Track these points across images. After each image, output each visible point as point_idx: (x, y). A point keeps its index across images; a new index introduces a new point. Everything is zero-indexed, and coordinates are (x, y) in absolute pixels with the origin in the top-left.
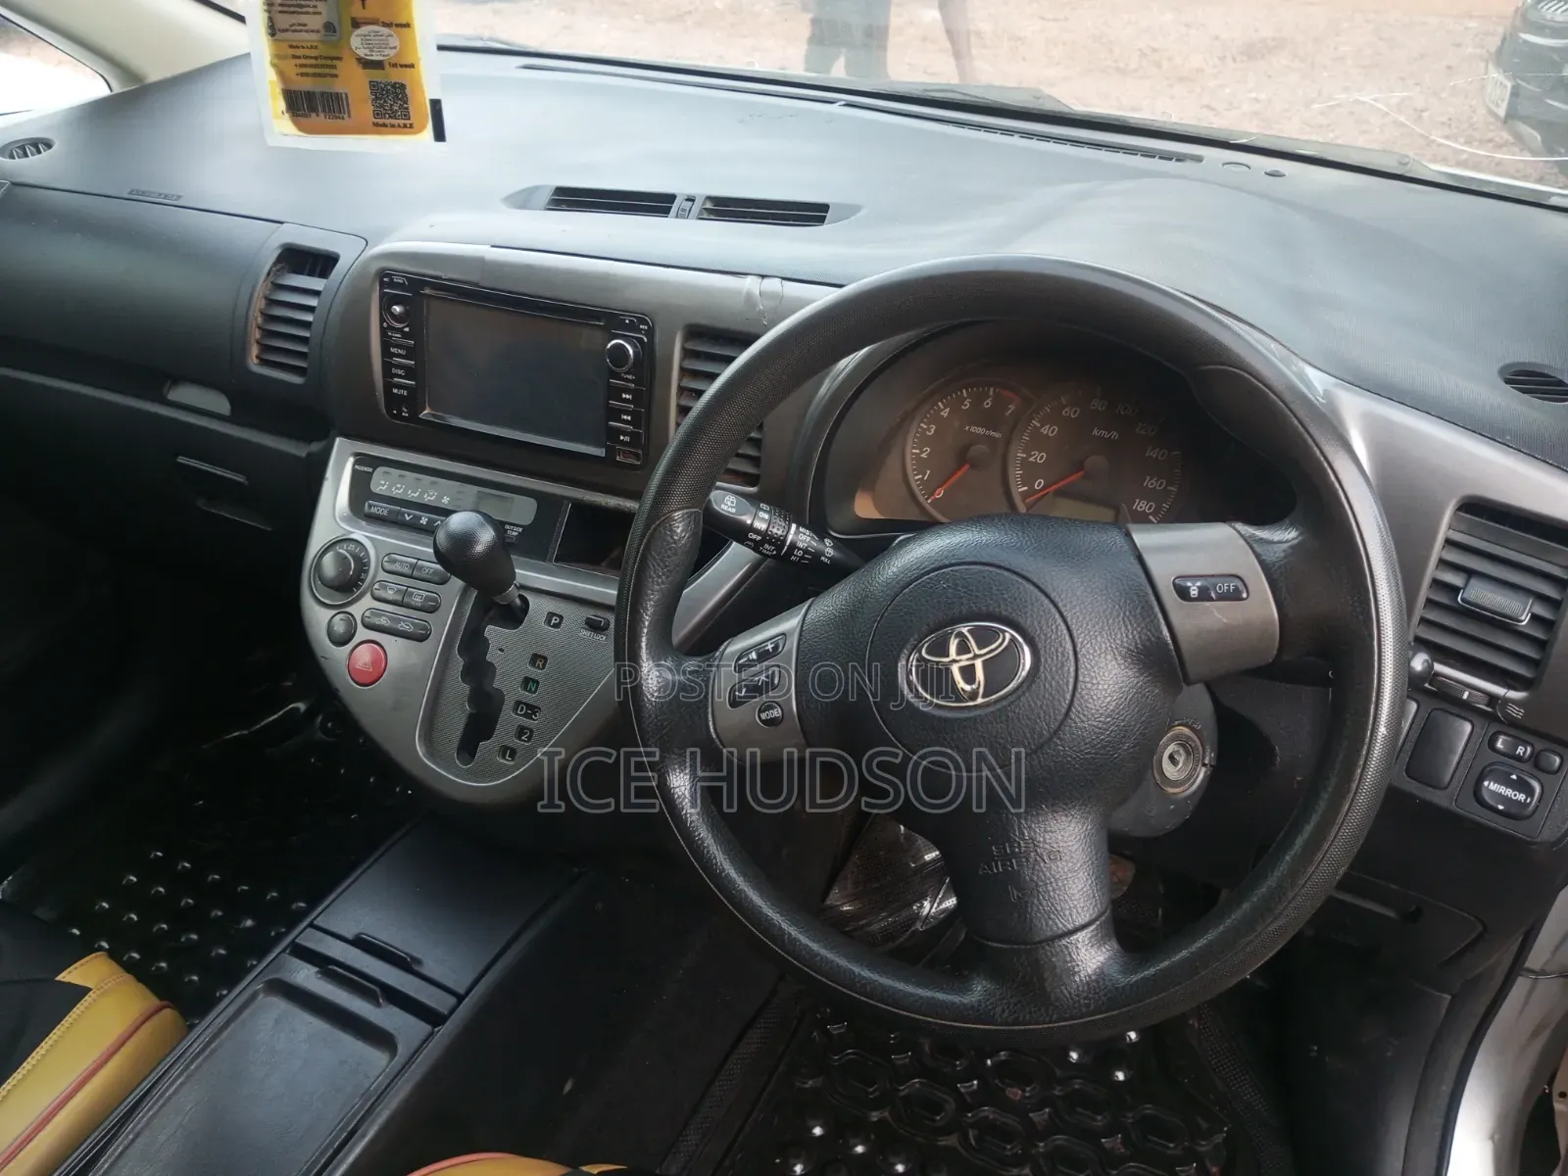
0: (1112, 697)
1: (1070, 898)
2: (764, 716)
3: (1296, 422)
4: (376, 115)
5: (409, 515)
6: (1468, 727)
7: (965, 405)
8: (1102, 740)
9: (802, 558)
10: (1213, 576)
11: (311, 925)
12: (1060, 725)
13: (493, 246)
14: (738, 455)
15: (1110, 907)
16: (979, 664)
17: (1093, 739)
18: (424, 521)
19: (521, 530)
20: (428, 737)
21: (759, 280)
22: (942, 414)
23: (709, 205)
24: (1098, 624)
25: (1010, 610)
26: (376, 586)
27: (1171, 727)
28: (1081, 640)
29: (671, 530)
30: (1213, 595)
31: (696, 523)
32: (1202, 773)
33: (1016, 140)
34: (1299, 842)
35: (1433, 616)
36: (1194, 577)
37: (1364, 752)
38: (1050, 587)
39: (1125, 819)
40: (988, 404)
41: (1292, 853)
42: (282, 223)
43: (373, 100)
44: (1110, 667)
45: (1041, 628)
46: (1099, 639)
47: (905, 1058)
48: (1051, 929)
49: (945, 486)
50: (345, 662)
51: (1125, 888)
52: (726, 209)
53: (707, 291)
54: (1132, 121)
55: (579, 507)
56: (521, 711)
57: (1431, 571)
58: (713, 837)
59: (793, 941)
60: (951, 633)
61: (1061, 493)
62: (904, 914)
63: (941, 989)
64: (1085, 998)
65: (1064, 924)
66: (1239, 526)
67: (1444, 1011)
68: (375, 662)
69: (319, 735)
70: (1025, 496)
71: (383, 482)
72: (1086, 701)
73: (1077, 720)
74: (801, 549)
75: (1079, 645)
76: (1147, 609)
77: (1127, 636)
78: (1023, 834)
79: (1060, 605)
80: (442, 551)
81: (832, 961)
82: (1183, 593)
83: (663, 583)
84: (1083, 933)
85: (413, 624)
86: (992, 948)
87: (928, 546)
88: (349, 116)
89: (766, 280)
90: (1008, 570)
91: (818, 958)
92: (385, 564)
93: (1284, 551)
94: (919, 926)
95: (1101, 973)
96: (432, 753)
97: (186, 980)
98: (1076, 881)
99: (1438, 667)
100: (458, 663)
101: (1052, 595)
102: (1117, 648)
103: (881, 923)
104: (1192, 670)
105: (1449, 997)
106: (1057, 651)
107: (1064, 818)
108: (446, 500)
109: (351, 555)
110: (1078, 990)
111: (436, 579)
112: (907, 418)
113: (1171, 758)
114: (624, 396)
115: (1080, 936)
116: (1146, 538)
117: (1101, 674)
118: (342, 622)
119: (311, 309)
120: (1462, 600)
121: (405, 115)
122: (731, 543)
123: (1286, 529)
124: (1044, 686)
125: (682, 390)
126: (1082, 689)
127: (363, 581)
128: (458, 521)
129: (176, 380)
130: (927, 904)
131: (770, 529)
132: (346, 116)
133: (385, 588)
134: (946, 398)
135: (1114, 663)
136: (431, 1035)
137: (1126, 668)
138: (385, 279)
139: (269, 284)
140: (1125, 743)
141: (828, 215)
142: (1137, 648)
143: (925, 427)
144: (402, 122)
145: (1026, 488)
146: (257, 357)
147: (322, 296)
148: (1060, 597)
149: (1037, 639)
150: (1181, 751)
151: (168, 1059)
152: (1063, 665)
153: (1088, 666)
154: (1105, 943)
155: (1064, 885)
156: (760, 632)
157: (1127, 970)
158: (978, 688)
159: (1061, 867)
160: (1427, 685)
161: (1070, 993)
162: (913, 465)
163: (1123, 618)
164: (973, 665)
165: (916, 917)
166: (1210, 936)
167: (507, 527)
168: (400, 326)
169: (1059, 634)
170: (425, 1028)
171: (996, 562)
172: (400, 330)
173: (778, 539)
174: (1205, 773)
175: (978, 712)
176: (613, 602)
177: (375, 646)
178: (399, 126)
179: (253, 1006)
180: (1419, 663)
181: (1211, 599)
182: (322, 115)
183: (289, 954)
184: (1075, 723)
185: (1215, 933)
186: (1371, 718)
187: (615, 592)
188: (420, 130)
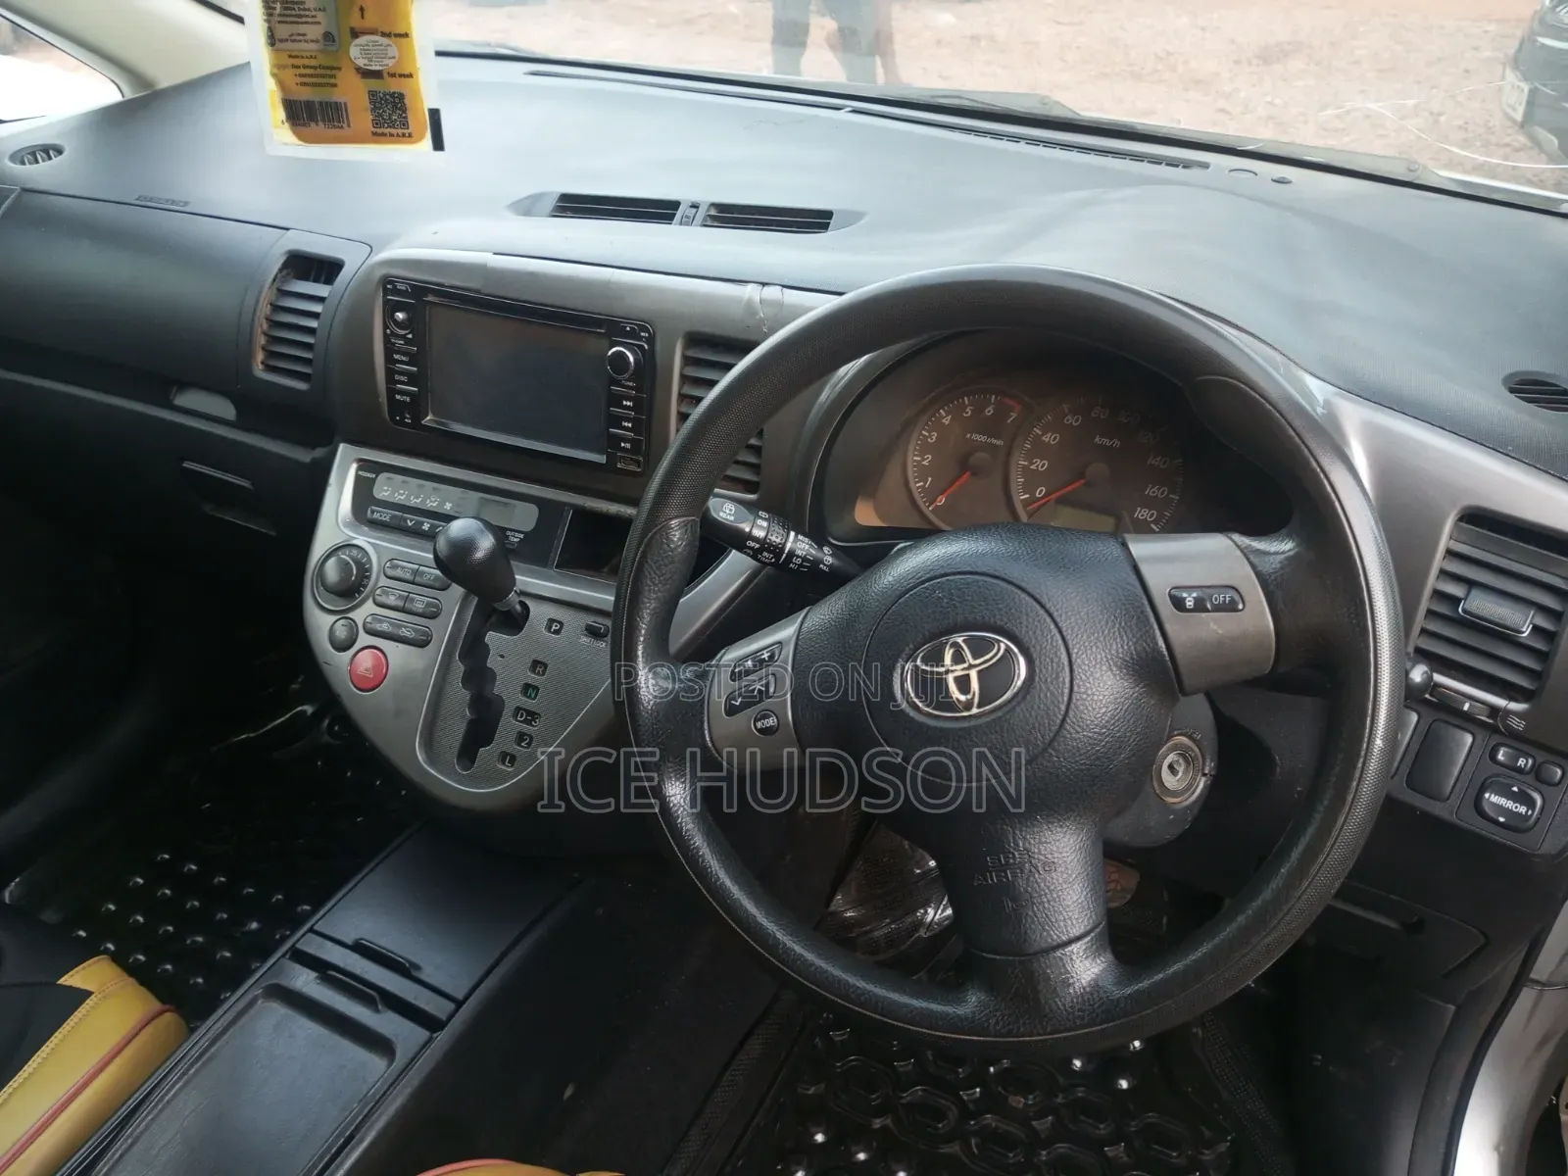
0: (1108, 707)
1: (1064, 909)
2: (759, 725)
3: (1293, 434)
4: (376, 124)
5: (411, 521)
6: (1469, 739)
7: (967, 413)
8: (1098, 750)
9: (801, 565)
10: (1209, 587)
11: (311, 930)
12: (1055, 735)
13: (495, 254)
14: (737, 462)
15: (1105, 918)
16: (973, 674)
17: (1088, 751)
18: (426, 527)
19: (522, 536)
20: (429, 744)
21: (760, 287)
22: (944, 421)
23: (713, 212)
24: (1093, 634)
25: (1005, 620)
26: (378, 592)
27: (1170, 737)
28: (1076, 650)
29: (667, 538)
30: (1209, 606)
31: (693, 533)
32: (1202, 783)
33: (1022, 146)
34: (1295, 855)
35: (1434, 626)
36: (1190, 588)
37: (1360, 765)
38: (1045, 597)
39: (1122, 829)
40: (989, 411)
41: (1288, 865)
42: (287, 229)
43: (372, 109)
44: (1105, 678)
45: (1036, 639)
46: (1094, 650)
47: (906, 1065)
48: (1046, 941)
49: (946, 494)
50: (346, 668)
51: (1129, 896)
52: (731, 216)
53: (708, 299)
54: (1139, 127)
55: (581, 513)
56: (521, 717)
57: (1432, 581)
58: (708, 845)
59: (787, 950)
60: (946, 643)
61: (1062, 501)
62: (909, 920)
63: (935, 1000)
64: (1079, 1010)
65: (1059, 935)
66: (1236, 537)
67: (1448, 1023)
68: (377, 667)
69: (326, 738)
70: (1026, 503)
71: (386, 489)
72: (1082, 712)
73: (1072, 730)
74: (800, 557)
75: (1074, 656)
76: (1142, 619)
77: (1122, 647)
78: (1018, 845)
79: (1055, 614)
80: (441, 557)
81: (827, 971)
82: (1178, 604)
83: (659, 590)
84: (1079, 944)
85: (415, 630)
86: (985, 958)
87: (924, 556)
88: (349, 126)
89: (766, 288)
90: (1003, 580)
91: (813, 968)
92: (386, 569)
93: (1281, 562)
94: (922, 933)
95: (1095, 985)
96: (432, 759)
97: (191, 982)
98: (1071, 892)
99: (1438, 678)
100: (459, 668)
101: (1048, 606)
102: (1112, 659)
103: (883, 929)
104: (1188, 681)
105: (1452, 1008)
106: (1052, 661)
107: (1059, 829)
108: (448, 506)
109: (353, 560)
110: (1072, 1002)
111: (437, 585)
112: (908, 426)
113: (1171, 767)
114: (625, 403)
115: (1075, 947)
116: (1141, 548)
117: (1097, 685)
118: (344, 628)
119: (315, 316)
120: (1463, 610)
121: (404, 125)
122: (730, 551)
123: (1282, 541)
124: (1039, 696)
125: (682, 397)
126: (1077, 700)
127: (365, 587)
128: (459, 528)
129: (184, 385)
130: (931, 911)
131: (769, 537)
132: (345, 125)
133: (387, 594)
134: (947, 405)
135: (1109, 673)
136: (430, 1041)
137: (1122, 679)
138: (389, 286)
139: (275, 291)
140: (1121, 754)
141: (832, 221)
142: (1133, 659)
143: (927, 434)
144: (400, 131)
145: (1027, 496)
146: (262, 363)
147: (327, 301)
148: (1055, 606)
149: (1032, 649)
150: (1181, 761)
151: (168, 1064)
152: (1057, 677)
153: (1083, 677)
154: (1100, 955)
155: (1059, 897)
156: (756, 640)
157: (1120, 982)
158: (973, 699)
159: (1058, 878)
160: (1427, 696)
161: (1064, 1005)
162: (915, 472)
163: (1119, 629)
164: (968, 675)
165: (920, 923)
166: (1204, 949)
167: (508, 533)
168: (403, 332)
169: (1054, 644)
170: (423, 1034)
171: (991, 572)
172: (403, 337)
173: (776, 547)
174: (1206, 782)
175: (973, 723)
176: (610, 608)
177: (378, 653)
178: (398, 135)
179: (252, 1012)
180: (1418, 674)
181: (1207, 611)
182: (320, 123)
183: (290, 959)
184: (1071, 734)
185: (1209, 946)
186: (1367, 731)
187: (613, 598)
188: (421, 138)
